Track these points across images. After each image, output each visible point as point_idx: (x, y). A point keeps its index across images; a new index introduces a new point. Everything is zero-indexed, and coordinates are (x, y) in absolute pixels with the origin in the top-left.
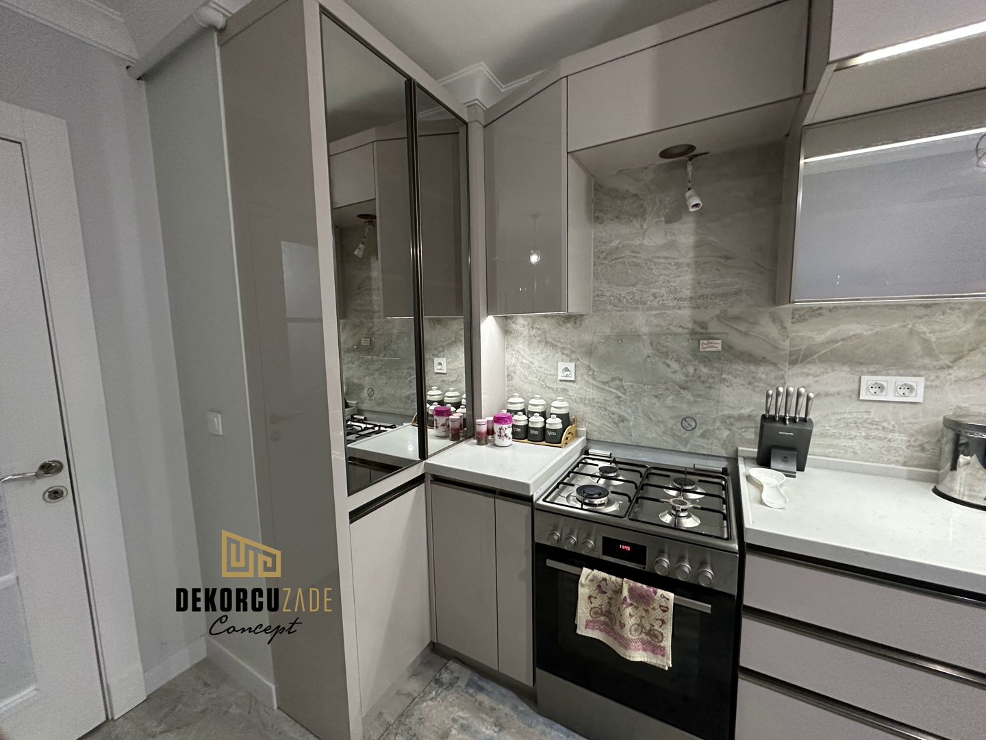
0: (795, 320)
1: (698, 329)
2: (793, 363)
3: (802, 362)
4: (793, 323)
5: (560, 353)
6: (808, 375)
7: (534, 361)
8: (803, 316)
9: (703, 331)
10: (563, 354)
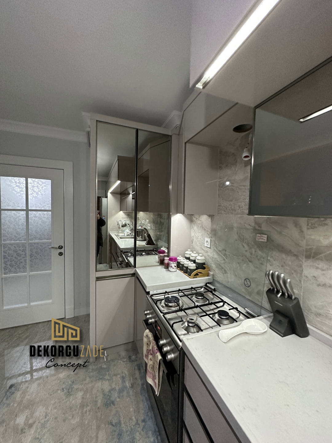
0: (309, 227)
1: (257, 227)
2: (308, 257)
3: (313, 257)
4: (308, 229)
5: (206, 233)
6: (317, 268)
7: (199, 236)
8: (314, 224)
9: (259, 229)
10: (207, 234)
